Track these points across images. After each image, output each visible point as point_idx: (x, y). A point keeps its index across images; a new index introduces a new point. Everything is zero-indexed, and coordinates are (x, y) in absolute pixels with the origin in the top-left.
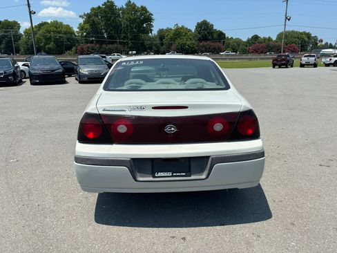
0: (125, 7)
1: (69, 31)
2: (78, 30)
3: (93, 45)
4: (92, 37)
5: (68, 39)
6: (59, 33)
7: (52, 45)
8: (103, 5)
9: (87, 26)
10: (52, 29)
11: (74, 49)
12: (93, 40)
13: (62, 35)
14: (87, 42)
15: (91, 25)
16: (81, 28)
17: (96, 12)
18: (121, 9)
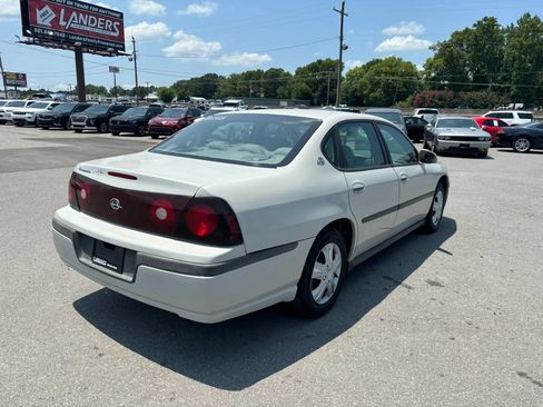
0: (516, 25)
1: (410, 70)
2: (423, 69)
3: (442, 92)
4: (445, 79)
5: (405, 84)
6: (393, 74)
7: (379, 93)
8: (475, 25)
9: (441, 62)
10: (383, 69)
11: (410, 98)
12: (445, 85)
13: (396, 78)
14: (433, 89)
15: (446, 60)
16: (429, 65)
17: (459, 38)
18: (508, 30)
